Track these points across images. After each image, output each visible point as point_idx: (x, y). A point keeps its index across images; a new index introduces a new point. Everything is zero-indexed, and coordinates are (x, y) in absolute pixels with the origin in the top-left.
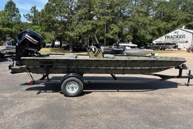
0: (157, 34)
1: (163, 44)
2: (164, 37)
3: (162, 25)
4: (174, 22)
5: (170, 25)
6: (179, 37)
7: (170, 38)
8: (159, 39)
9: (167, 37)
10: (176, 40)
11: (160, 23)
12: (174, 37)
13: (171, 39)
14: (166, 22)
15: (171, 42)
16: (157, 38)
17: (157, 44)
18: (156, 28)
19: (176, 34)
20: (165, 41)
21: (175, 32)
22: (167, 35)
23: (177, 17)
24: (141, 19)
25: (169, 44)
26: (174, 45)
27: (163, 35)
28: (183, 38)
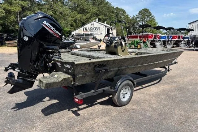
0: (75, 25)
1: (83, 35)
2: (82, 28)
3: (79, 16)
4: (88, 15)
5: (84, 17)
6: (95, 29)
7: (87, 29)
8: (78, 30)
9: (84, 29)
10: (93, 32)
11: (76, 14)
12: (91, 29)
13: (89, 31)
14: (81, 14)
15: (90, 34)
16: (75, 29)
17: (77, 35)
18: (74, 19)
19: (92, 26)
20: (83, 33)
21: (92, 25)
22: (85, 26)
23: (89, 10)
24: (60, 9)
25: (88, 35)
26: (93, 37)
27: (80, 27)
28: (98, 30)
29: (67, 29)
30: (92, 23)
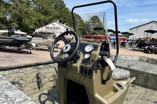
0: (39, 24)
1: (45, 33)
2: (45, 27)
3: (42, 17)
4: (50, 17)
5: (47, 18)
6: (56, 28)
7: (49, 28)
8: (41, 28)
9: (47, 28)
10: (54, 31)
11: (40, 15)
12: (53, 28)
13: (50, 29)
14: (44, 15)
15: (51, 32)
16: (38, 28)
17: (39, 33)
18: (38, 19)
19: (54, 26)
20: (46, 31)
21: (53, 25)
22: (47, 26)
23: (52, 12)
24: (25, 9)
25: (50, 33)
26: (54, 35)
27: (43, 26)
28: (59, 29)
29: (32, 27)
30: (54, 23)
